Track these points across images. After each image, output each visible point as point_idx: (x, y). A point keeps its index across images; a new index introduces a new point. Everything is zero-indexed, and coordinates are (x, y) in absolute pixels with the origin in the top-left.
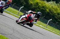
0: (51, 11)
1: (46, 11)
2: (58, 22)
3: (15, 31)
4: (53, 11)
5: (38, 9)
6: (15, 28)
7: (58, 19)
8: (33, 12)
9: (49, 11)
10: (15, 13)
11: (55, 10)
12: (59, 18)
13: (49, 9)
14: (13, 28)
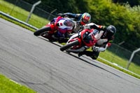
0: (138, 30)
6: (54, 68)
8: (98, 26)
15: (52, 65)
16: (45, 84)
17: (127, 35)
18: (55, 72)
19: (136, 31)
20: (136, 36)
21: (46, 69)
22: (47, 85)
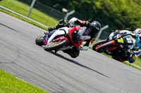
0: (105, 7)
1: (94, 7)
3: (22, 56)
4: (112, 7)
5: (74, 2)
6: (22, 47)
9: (102, 6)
10: (22, 11)
11: (116, 5)
12: (124, 24)
13: (101, 2)
14: (18, 49)
15: (19, 44)
16: (12, 62)
17: (94, 12)
18: (22, 50)
19: (103, 8)
20: (102, 13)
21: (13, 47)
22: (14, 63)
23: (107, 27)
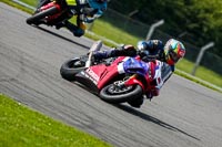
2: (188, 29)
3: (27, 69)
7: (188, 21)
23: (161, 22)
